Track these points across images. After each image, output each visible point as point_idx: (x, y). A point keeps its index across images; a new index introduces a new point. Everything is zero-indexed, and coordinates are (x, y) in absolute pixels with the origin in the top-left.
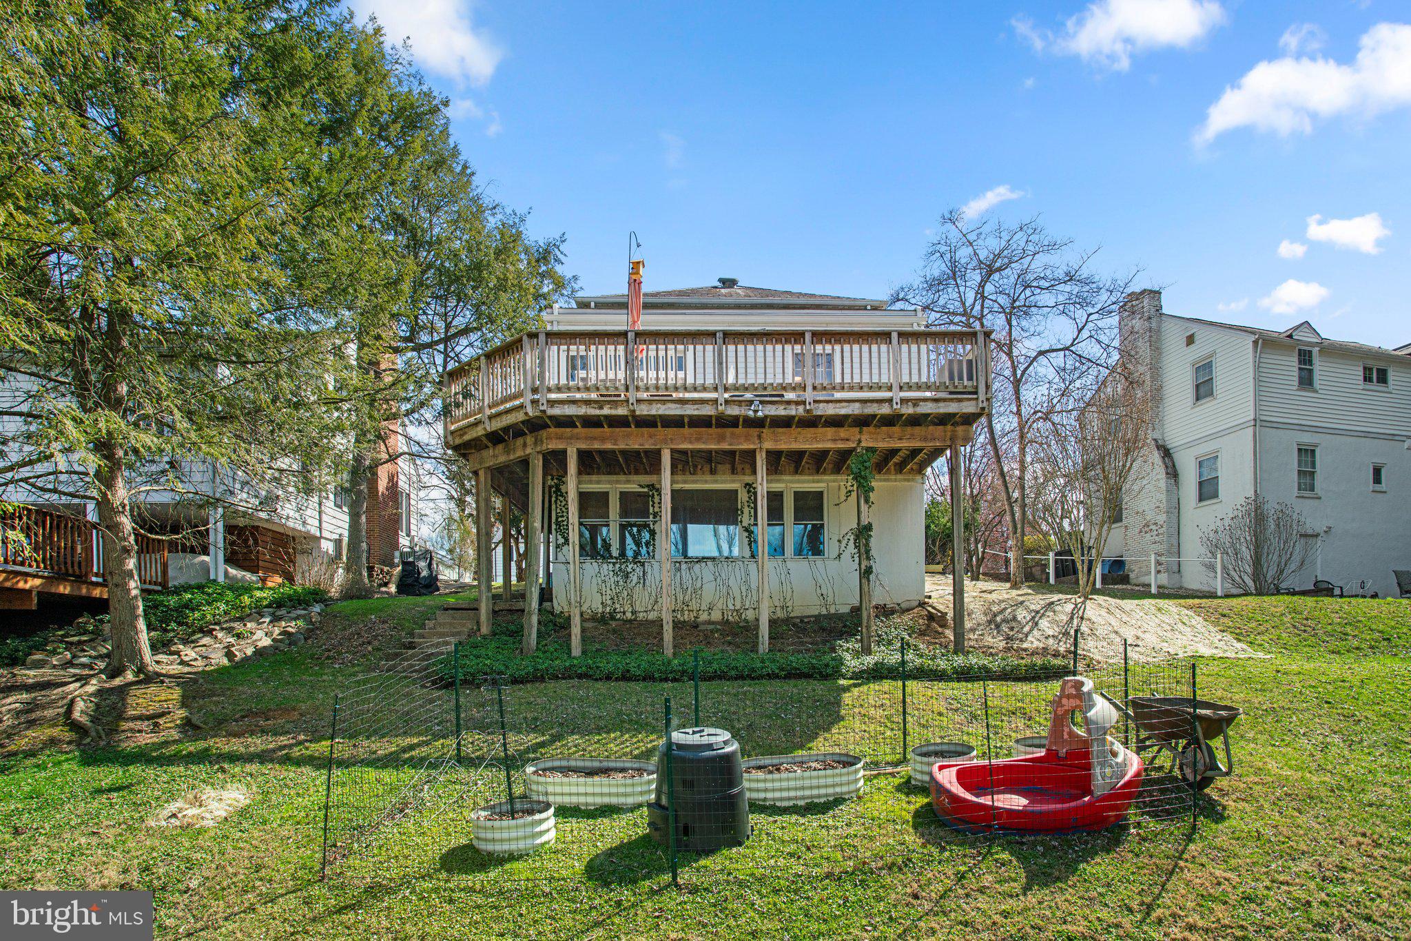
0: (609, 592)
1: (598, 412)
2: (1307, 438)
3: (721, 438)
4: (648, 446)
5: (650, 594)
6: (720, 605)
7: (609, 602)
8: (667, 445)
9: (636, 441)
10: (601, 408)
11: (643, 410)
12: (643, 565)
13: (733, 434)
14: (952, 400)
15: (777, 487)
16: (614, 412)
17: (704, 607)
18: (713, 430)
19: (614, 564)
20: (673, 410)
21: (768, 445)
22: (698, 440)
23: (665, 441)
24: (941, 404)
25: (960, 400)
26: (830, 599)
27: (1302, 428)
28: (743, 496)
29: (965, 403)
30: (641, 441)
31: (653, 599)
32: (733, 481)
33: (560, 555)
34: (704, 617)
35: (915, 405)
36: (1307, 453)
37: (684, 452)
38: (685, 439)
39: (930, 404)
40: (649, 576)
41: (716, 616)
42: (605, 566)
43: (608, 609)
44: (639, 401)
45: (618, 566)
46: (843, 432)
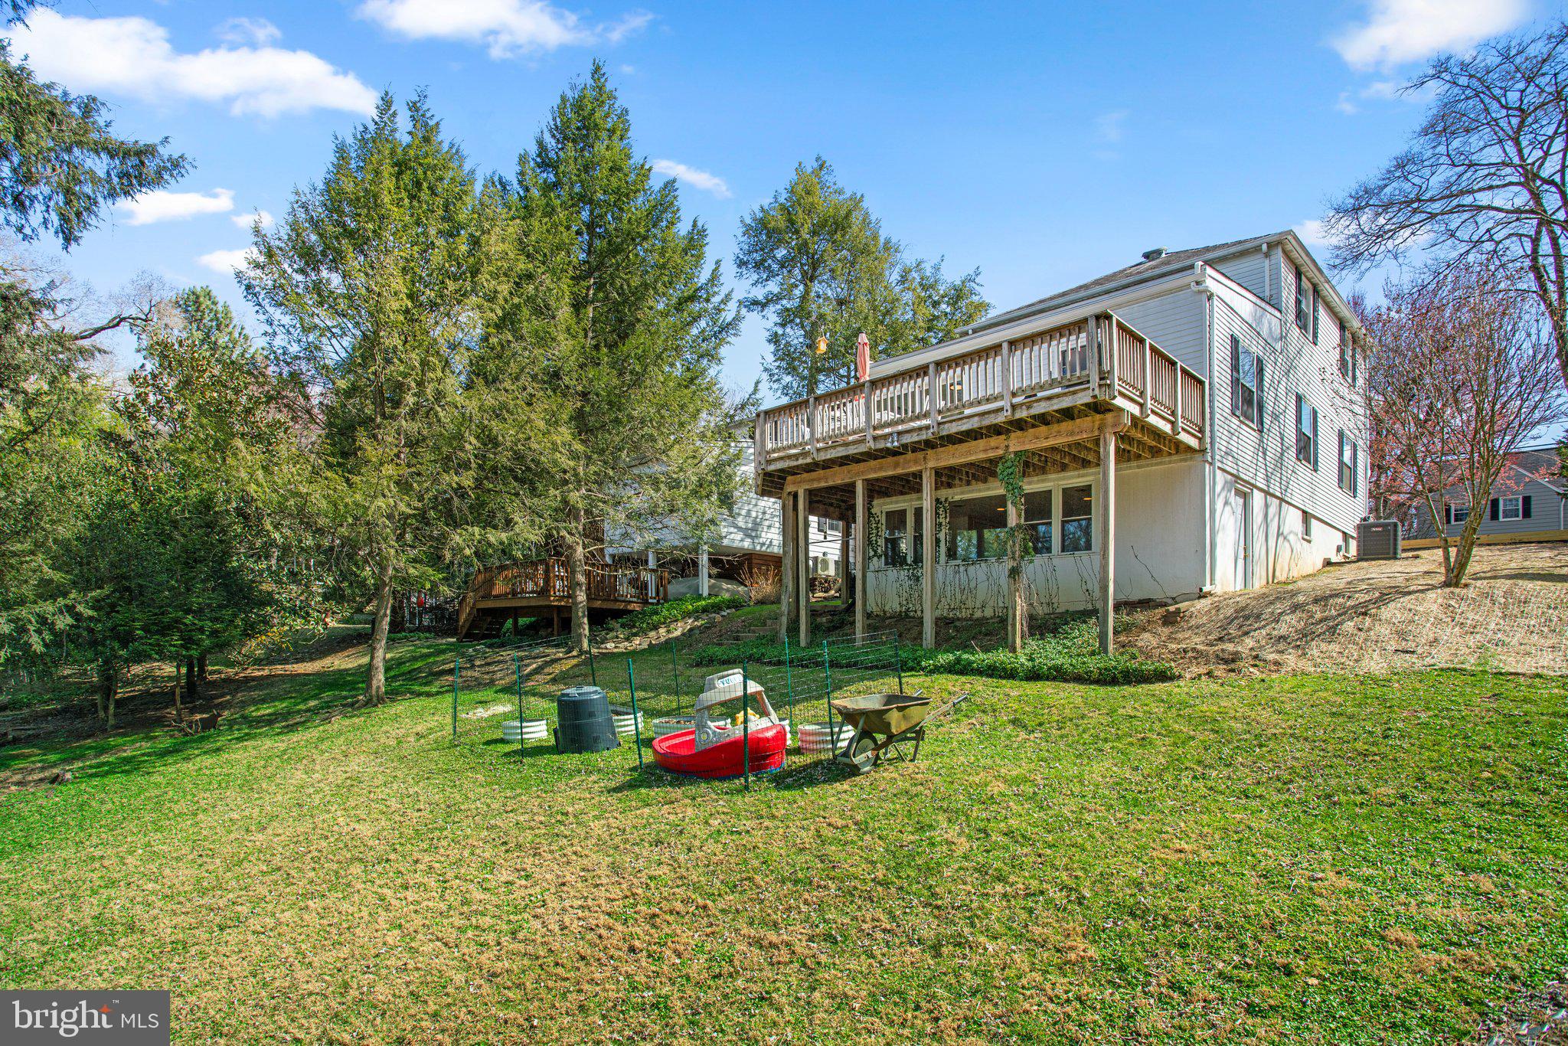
0: (905, 594)
3: (896, 465)
6: (991, 603)
7: (904, 602)
9: (839, 477)
11: (822, 456)
14: (1065, 394)
17: (978, 605)
20: (841, 452)
21: (931, 464)
23: (858, 474)
24: (1055, 401)
25: (1074, 393)
26: (1096, 595)
29: (1080, 395)
30: (842, 477)
34: (978, 614)
35: (1029, 408)
39: (1043, 404)
41: (989, 613)
42: (902, 572)
43: (903, 609)
44: (818, 450)
45: (911, 571)
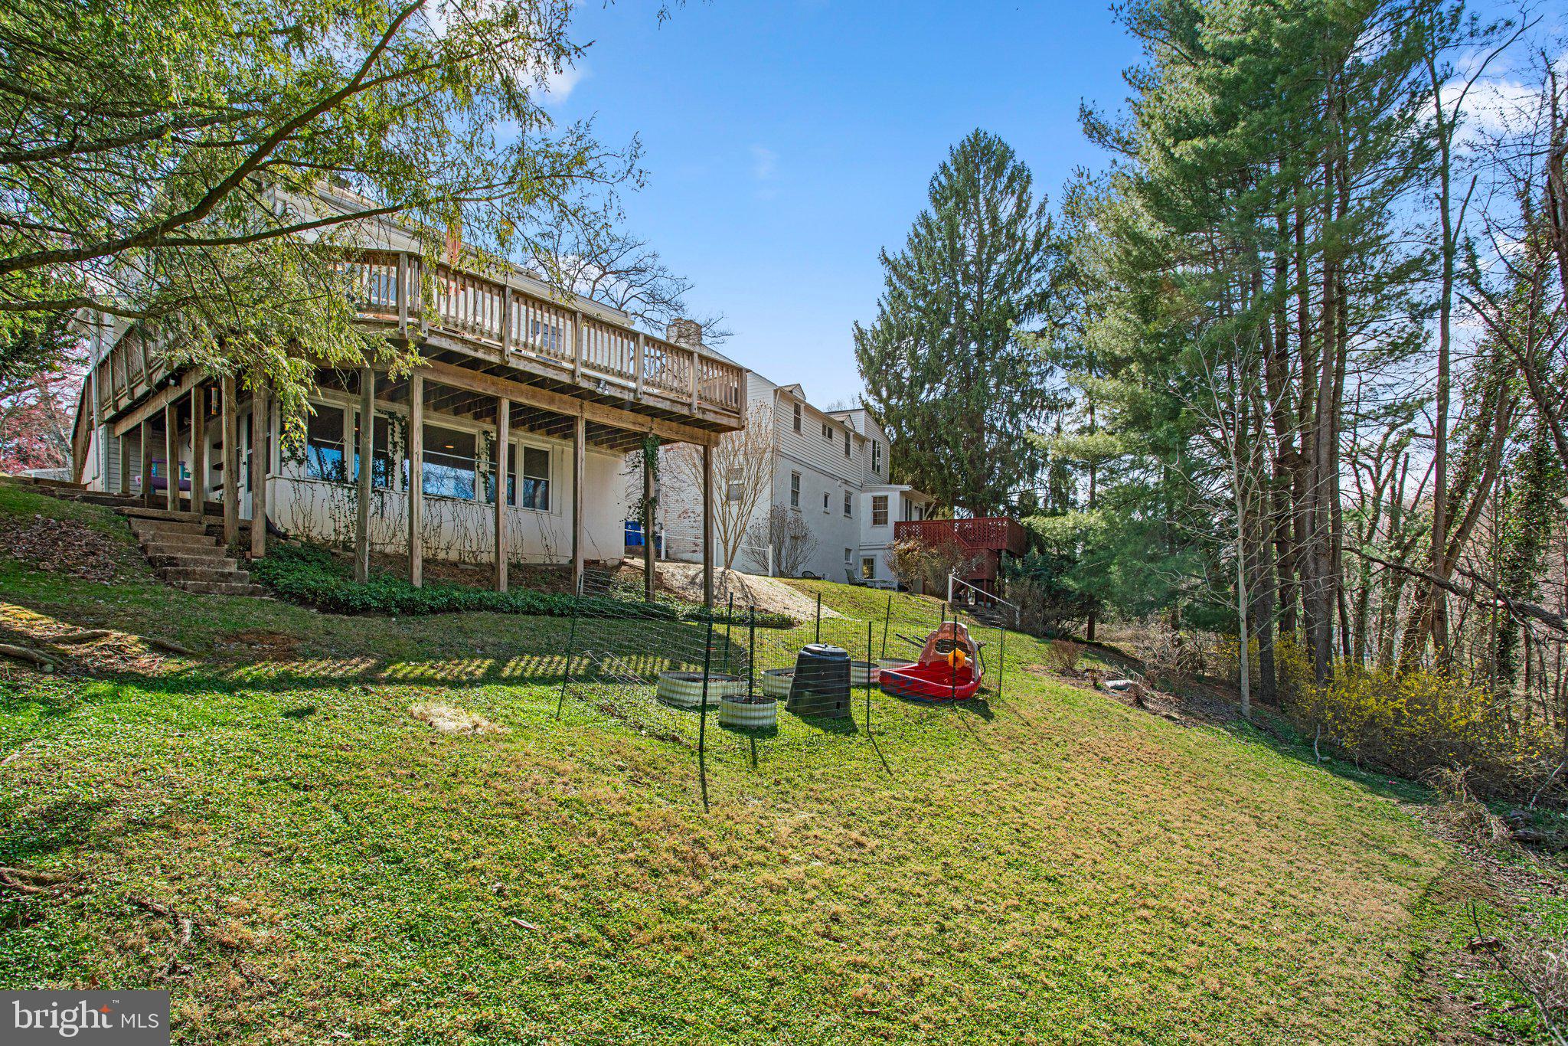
0: (343, 519)
1: (472, 353)
2: (797, 468)
3: (551, 401)
4: (490, 392)
5: (388, 527)
6: (457, 545)
7: (343, 530)
8: (508, 396)
9: (483, 386)
10: (476, 350)
11: (513, 363)
12: (382, 494)
13: (561, 400)
15: (514, 440)
16: (487, 358)
18: (546, 392)
19: (350, 489)
21: (587, 415)
22: (534, 397)
23: (506, 391)
24: (718, 416)
26: (553, 550)
27: (795, 460)
28: (481, 443)
29: (731, 420)
30: (484, 385)
31: (391, 532)
32: (473, 426)
33: (284, 469)
35: (703, 412)
36: (796, 478)
37: (521, 405)
38: (521, 393)
39: (712, 414)
40: (387, 509)
41: (453, 556)
42: (339, 490)
43: (342, 538)
45: (353, 492)
46: (641, 418)
